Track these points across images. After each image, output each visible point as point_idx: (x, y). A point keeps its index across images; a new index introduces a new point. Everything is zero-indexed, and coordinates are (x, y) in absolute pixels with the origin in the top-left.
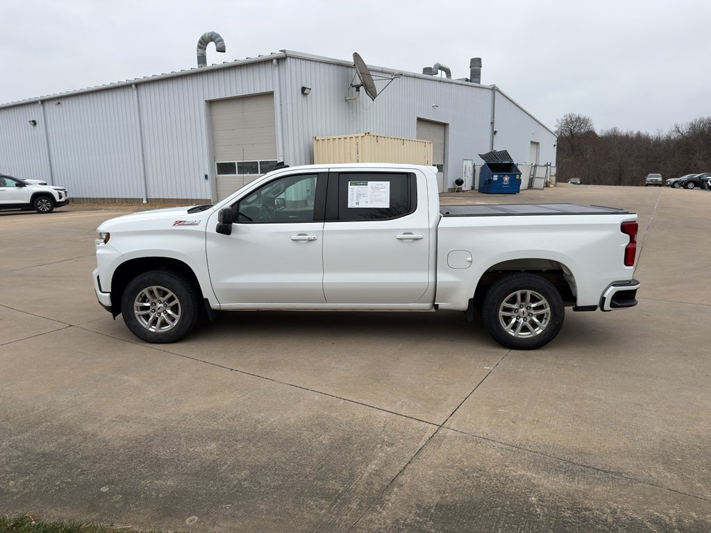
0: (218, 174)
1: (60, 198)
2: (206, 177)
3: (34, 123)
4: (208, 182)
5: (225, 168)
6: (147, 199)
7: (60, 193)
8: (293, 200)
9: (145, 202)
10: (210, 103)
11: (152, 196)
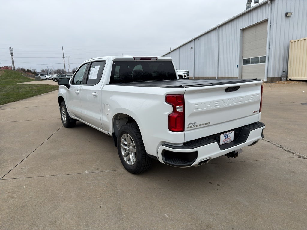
0: (243, 64)
1: (185, 77)
2: (237, 66)
3: (192, 48)
4: (238, 69)
5: (246, 62)
6: (218, 77)
7: (185, 75)
8: (271, 77)
9: (217, 78)
10: (243, 30)
11: (219, 76)
